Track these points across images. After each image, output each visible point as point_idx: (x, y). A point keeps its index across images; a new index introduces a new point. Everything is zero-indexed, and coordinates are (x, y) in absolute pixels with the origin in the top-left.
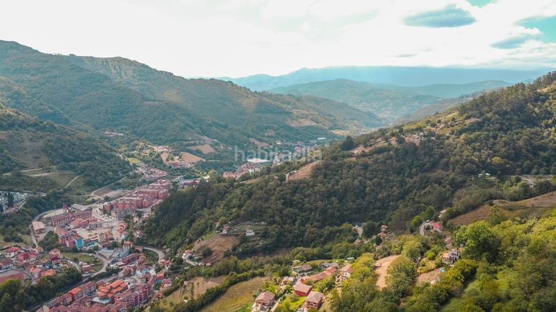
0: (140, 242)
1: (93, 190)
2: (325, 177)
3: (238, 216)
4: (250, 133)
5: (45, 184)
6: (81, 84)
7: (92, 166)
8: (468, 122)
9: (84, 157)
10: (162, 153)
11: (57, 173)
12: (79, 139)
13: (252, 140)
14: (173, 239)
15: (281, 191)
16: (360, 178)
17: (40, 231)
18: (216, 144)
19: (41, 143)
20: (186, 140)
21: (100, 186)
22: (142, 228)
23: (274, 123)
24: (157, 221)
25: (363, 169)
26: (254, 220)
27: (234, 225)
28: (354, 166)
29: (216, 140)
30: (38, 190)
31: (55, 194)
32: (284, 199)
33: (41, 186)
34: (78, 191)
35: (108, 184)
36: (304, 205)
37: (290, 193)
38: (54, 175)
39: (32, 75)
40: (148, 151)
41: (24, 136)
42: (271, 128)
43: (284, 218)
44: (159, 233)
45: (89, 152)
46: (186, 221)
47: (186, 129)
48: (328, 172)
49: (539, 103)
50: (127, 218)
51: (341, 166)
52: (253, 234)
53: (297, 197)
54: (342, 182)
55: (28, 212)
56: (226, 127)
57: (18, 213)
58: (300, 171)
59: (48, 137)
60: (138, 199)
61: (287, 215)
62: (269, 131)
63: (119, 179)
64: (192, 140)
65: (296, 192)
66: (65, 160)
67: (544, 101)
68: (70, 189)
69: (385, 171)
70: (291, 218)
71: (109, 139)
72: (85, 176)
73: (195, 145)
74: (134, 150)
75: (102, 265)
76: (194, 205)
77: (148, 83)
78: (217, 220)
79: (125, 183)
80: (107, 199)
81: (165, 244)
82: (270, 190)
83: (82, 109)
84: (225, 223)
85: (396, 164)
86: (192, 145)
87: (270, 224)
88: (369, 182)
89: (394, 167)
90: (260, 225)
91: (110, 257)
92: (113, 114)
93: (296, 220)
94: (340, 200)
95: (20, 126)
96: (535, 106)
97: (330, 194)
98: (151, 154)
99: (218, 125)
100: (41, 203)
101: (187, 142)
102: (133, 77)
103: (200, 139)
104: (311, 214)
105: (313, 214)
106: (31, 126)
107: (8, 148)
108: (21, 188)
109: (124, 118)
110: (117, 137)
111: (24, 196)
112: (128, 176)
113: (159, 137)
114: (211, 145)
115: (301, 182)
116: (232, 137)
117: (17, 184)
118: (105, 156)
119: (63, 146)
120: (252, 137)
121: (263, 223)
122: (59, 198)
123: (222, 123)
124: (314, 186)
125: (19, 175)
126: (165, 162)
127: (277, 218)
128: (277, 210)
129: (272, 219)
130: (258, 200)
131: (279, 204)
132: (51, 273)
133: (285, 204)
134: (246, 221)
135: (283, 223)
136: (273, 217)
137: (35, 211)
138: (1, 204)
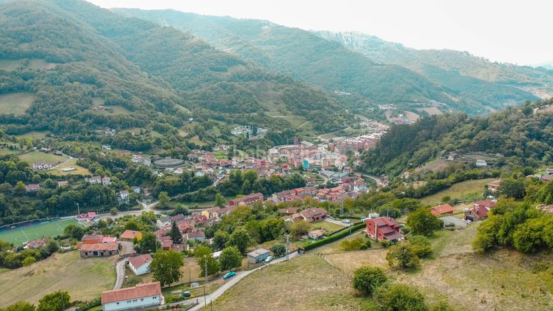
0: (359, 170)
1: (320, 134)
3: (468, 145)
4: (485, 99)
5: (282, 123)
6: (317, 51)
7: (321, 114)
9: (315, 106)
10: (386, 110)
11: (292, 117)
12: (311, 90)
13: (487, 108)
14: (392, 168)
15: (526, 123)
17: (275, 155)
18: (445, 107)
19: (281, 92)
20: (412, 102)
21: (327, 131)
22: (362, 158)
23: (517, 93)
24: (377, 151)
26: (488, 150)
27: (462, 153)
29: (444, 104)
30: (276, 128)
31: (288, 133)
32: (531, 130)
33: (278, 125)
34: (307, 133)
35: (334, 131)
37: (538, 124)
38: (289, 118)
39: (278, 46)
40: (372, 109)
41: (268, 86)
43: (528, 151)
44: (379, 163)
45: (319, 102)
46: (408, 153)
47: (413, 92)
50: (349, 153)
52: (485, 164)
53: (548, 129)
55: (266, 142)
56: (457, 92)
57: (259, 141)
59: (287, 88)
60: (360, 141)
61: (531, 148)
63: (343, 128)
64: (418, 102)
65: (546, 125)
66: (299, 107)
68: (301, 130)
70: (537, 152)
71: (337, 97)
72: (315, 121)
73: (421, 106)
74: (359, 108)
75: (323, 181)
76: (417, 137)
77: (377, 53)
78: (442, 148)
79: (348, 132)
80: (332, 141)
81: (383, 173)
82: (512, 122)
83: (316, 73)
84: (452, 150)
86: (418, 106)
87: (507, 155)
90: (494, 156)
91: (331, 176)
92: (342, 77)
93: (543, 155)
95: (266, 79)
98: (375, 111)
100: (277, 137)
101: (413, 104)
102: (364, 48)
103: (427, 102)
106: (274, 79)
107: (256, 94)
108: (263, 125)
109: (352, 81)
110: (345, 96)
111: (265, 131)
112: (352, 126)
113: (384, 98)
114: (439, 108)
116: (463, 102)
117: (260, 122)
118: (333, 107)
119: (298, 95)
120: (488, 104)
121: (498, 155)
122: (292, 136)
125: (262, 115)
126: (388, 118)
127: (517, 150)
128: (519, 141)
129: (511, 150)
130: (494, 130)
131: (523, 135)
132: (281, 175)
133: (530, 137)
134: (477, 151)
135: (525, 156)
136: (513, 148)
137: (272, 142)
138: (248, 133)
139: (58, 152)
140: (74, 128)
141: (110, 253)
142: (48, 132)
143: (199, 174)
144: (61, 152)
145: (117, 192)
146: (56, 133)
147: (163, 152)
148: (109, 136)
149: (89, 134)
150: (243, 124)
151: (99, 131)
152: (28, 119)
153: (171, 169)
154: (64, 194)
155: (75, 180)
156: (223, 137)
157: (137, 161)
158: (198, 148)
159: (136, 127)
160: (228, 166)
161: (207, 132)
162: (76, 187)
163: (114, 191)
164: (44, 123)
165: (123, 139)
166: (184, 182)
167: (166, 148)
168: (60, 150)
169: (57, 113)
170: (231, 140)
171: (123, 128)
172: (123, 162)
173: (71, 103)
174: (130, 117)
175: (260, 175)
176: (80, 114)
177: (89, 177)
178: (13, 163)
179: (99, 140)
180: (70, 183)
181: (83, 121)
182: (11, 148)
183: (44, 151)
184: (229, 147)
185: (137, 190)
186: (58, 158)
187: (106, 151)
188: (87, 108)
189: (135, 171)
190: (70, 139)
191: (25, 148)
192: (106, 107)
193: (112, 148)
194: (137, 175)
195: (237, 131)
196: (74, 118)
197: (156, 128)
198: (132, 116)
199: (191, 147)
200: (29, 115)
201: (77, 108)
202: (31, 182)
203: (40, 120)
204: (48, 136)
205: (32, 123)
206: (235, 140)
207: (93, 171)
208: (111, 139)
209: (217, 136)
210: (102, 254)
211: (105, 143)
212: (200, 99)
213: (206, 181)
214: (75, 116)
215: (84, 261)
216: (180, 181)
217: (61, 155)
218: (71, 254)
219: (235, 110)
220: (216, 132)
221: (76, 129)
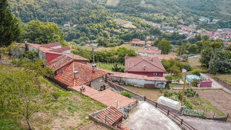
5: (228, 17)
17: (220, 32)
30: (223, 20)
31: (230, 22)
33: (225, 18)
55: (217, 25)
57: (213, 24)
100: (223, 24)
108: (217, 17)
111: (217, 20)
117: (215, 16)
125: (217, 13)
132: (222, 39)
137: (220, 26)
138: (208, 20)
139: (126, 19)
140: (132, 12)
141: (142, 45)
142: (124, 13)
143: (180, 33)
144: (127, 20)
145: (145, 36)
146: (126, 13)
147: (166, 23)
148: (145, 15)
149: (138, 14)
150: (206, 16)
151: (141, 13)
152: (117, 7)
153: (169, 30)
154: (127, 34)
155: (131, 30)
156: (194, 21)
157: (155, 26)
158: (182, 24)
159: (156, 13)
160: (195, 32)
161: (188, 18)
162: (131, 32)
163: (144, 35)
164: (123, 9)
165: (150, 17)
166: (173, 36)
167: (167, 22)
168: (127, 19)
169: (128, 5)
170: (198, 23)
171: (151, 13)
172: (149, 26)
173: (133, 2)
174: (154, 8)
175: (211, 38)
176: (136, 6)
177: (136, 29)
178: (111, 21)
179: (141, 17)
180: (129, 30)
181: (136, 9)
182: (111, 16)
183: (121, 18)
184: (197, 26)
185: (153, 37)
186: (126, 22)
187: (143, 21)
188: (138, 4)
189: (153, 29)
190: (131, 16)
191: (115, 17)
192: (146, 4)
193: (146, 20)
194: (154, 31)
195: (202, 19)
196: (133, 8)
197: (164, 14)
198: (156, 8)
199: (179, 23)
200: (118, 6)
201: (135, 4)
202: (116, 28)
203: (121, 8)
204: (123, 14)
205: (118, 9)
206: (200, 23)
207: (138, 27)
208: (146, 17)
209: (192, 20)
210: (139, 45)
211: (143, 18)
212: (186, 4)
213: (184, 37)
214: (134, 7)
215: (132, 47)
216: (172, 35)
217: (127, 21)
218: (128, 44)
219: (203, 10)
220: (192, 19)
221: (134, 12)
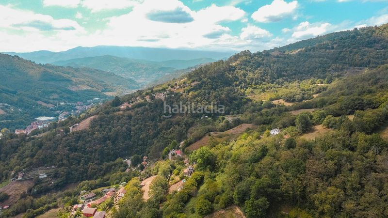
2: (101, 127)
3: (31, 164)
4: (37, 96)
8: (193, 84)
13: (39, 102)
15: (67, 140)
16: (126, 125)
18: (7, 107)
23: (57, 89)
25: (128, 119)
26: (46, 165)
27: (28, 171)
28: (122, 118)
29: (6, 104)
32: (70, 146)
36: (86, 149)
37: (74, 141)
42: (56, 92)
43: (71, 161)
48: (103, 123)
49: (232, 72)
51: (113, 118)
52: (46, 176)
53: (80, 143)
54: (113, 129)
56: (15, 93)
58: (81, 124)
61: (73, 159)
62: (53, 94)
65: (79, 140)
67: (234, 71)
69: (143, 120)
70: (76, 160)
78: (12, 169)
82: (58, 140)
84: (20, 170)
85: (151, 114)
87: (59, 166)
88: (133, 128)
89: (149, 115)
90: (51, 168)
93: (80, 161)
94: (113, 142)
96: (229, 74)
97: (105, 139)
99: (7, 92)
104: (92, 155)
105: (93, 154)
114: (1, 108)
115: (82, 132)
116: (21, 101)
121: (53, 167)
123: (11, 90)
124: (93, 134)
127: (65, 162)
128: (65, 155)
129: (61, 162)
130: (48, 149)
131: (66, 151)
133: (71, 150)
134: (39, 166)
135: (70, 165)
136: (62, 161)
